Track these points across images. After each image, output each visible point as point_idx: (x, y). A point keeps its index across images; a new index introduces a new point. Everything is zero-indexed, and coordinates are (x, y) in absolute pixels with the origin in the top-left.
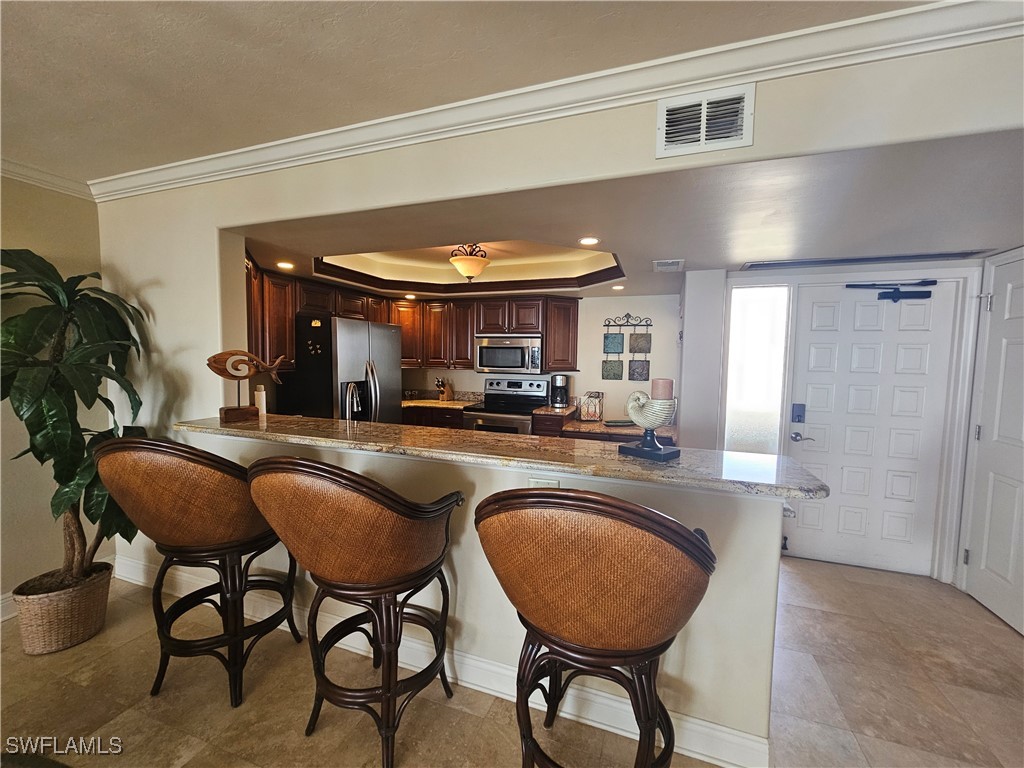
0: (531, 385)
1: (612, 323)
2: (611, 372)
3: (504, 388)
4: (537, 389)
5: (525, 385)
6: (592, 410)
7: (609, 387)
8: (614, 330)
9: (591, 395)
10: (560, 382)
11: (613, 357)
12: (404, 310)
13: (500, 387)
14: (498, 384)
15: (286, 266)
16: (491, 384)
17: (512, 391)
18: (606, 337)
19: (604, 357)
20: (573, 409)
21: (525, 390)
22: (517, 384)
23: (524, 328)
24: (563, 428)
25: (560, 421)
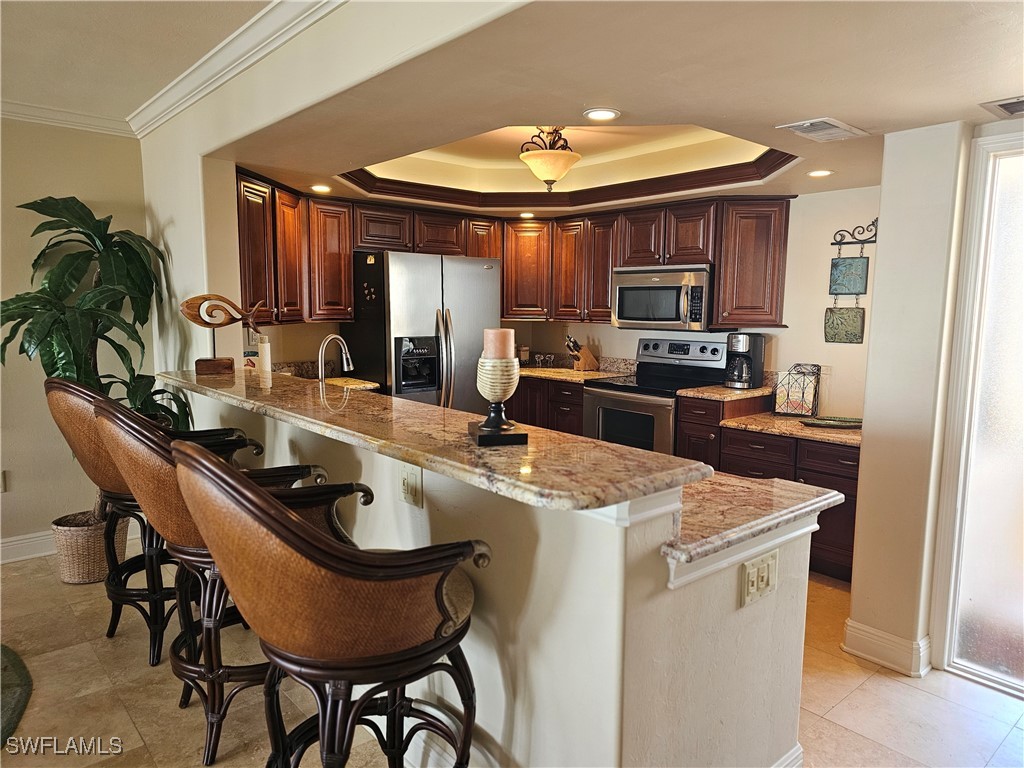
0: (703, 349)
1: (848, 238)
2: (845, 328)
3: (664, 356)
4: (712, 357)
5: (694, 351)
6: (796, 396)
7: (837, 357)
8: (850, 251)
9: (799, 369)
10: (742, 345)
11: (846, 302)
12: (530, 234)
13: (660, 350)
14: (656, 347)
15: (321, 189)
16: (646, 347)
17: (676, 359)
18: (835, 265)
19: (829, 301)
20: (766, 391)
21: (694, 359)
22: (681, 348)
23: (686, 255)
24: (722, 423)
25: (716, 408)
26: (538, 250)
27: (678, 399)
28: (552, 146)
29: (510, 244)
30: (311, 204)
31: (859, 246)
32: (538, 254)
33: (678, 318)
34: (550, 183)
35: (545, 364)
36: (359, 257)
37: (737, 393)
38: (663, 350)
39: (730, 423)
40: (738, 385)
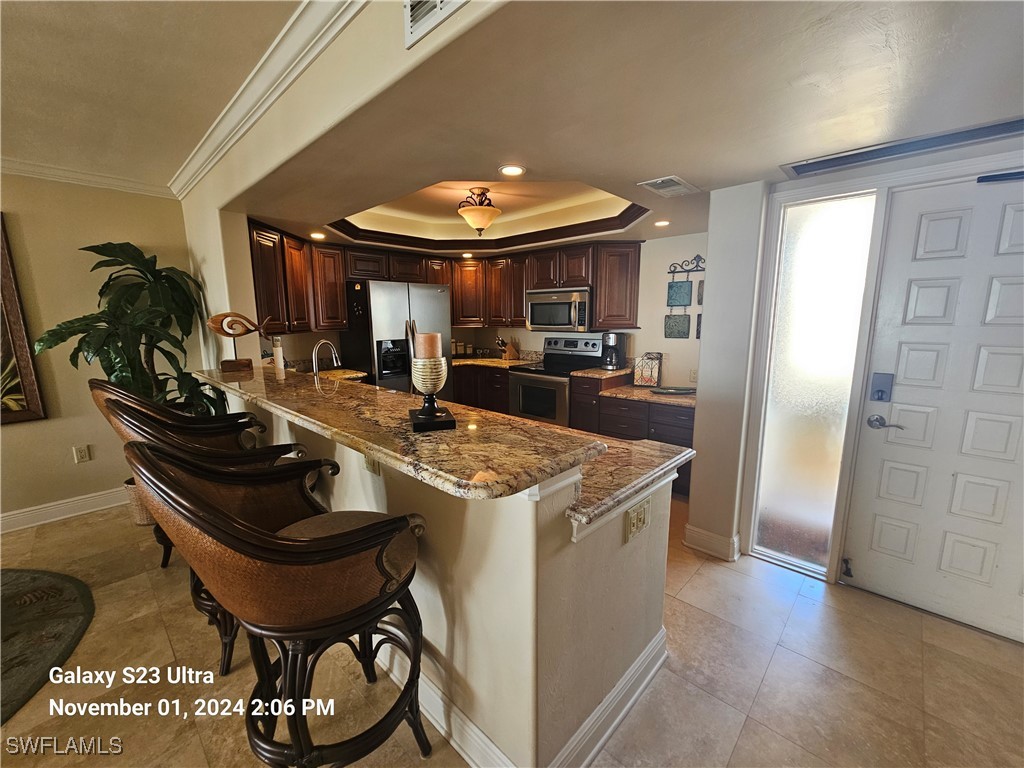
0: (586, 344)
1: (679, 269)
2: (676, 328)
3: (561, 349)
4: (592, 349)
5: (581, 345)
6: (647, 374)
7: (672, 347)
8: (680, 277)
9: (649, 356)
10: (612, 341)
11: (678, 311)
13: (558, 347)
14: (556, 343)
15: (318, 236)
16: (549, 343)
17: (570, 351)
18: (671, 286)
19: (667, 311)
20: (628, 371)
21: (581, 350)
22: (573, 343)
23: (574, 281)
24: (600, 393)
25: (597, 384)
26: (476, 279)
27: (571, 378)
28: (481, 204)
29: (457, 276)
30: (314, 248)
31: (686, 274)
32: (476, 283)
33: (570, 323)
34: (480, 230)
35: (484, 356)
36: (350, 284)
37: (610, 372)
38: (561, 345)
39: (606, 393)
40: (610, 367)
